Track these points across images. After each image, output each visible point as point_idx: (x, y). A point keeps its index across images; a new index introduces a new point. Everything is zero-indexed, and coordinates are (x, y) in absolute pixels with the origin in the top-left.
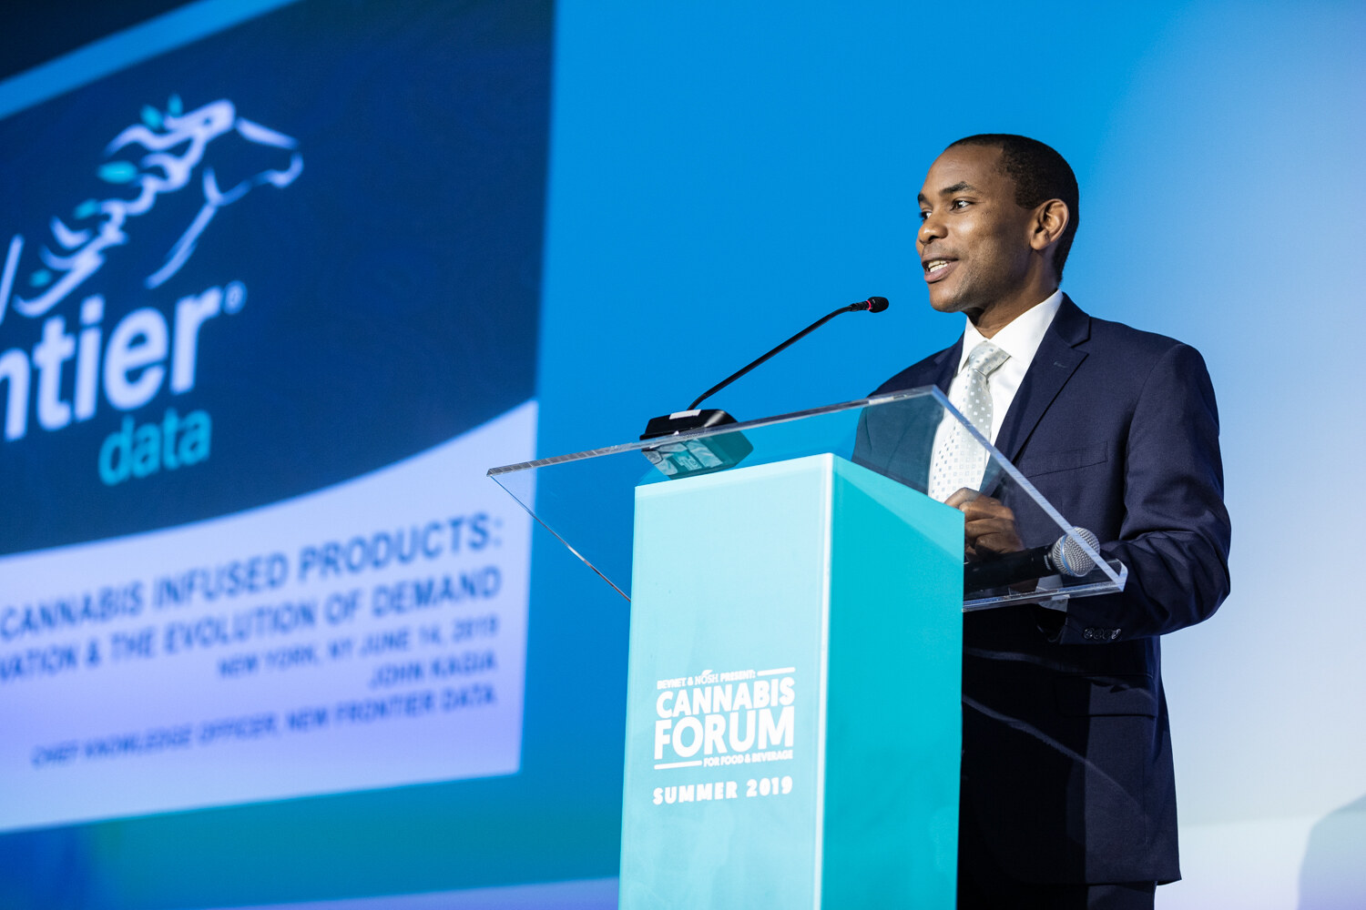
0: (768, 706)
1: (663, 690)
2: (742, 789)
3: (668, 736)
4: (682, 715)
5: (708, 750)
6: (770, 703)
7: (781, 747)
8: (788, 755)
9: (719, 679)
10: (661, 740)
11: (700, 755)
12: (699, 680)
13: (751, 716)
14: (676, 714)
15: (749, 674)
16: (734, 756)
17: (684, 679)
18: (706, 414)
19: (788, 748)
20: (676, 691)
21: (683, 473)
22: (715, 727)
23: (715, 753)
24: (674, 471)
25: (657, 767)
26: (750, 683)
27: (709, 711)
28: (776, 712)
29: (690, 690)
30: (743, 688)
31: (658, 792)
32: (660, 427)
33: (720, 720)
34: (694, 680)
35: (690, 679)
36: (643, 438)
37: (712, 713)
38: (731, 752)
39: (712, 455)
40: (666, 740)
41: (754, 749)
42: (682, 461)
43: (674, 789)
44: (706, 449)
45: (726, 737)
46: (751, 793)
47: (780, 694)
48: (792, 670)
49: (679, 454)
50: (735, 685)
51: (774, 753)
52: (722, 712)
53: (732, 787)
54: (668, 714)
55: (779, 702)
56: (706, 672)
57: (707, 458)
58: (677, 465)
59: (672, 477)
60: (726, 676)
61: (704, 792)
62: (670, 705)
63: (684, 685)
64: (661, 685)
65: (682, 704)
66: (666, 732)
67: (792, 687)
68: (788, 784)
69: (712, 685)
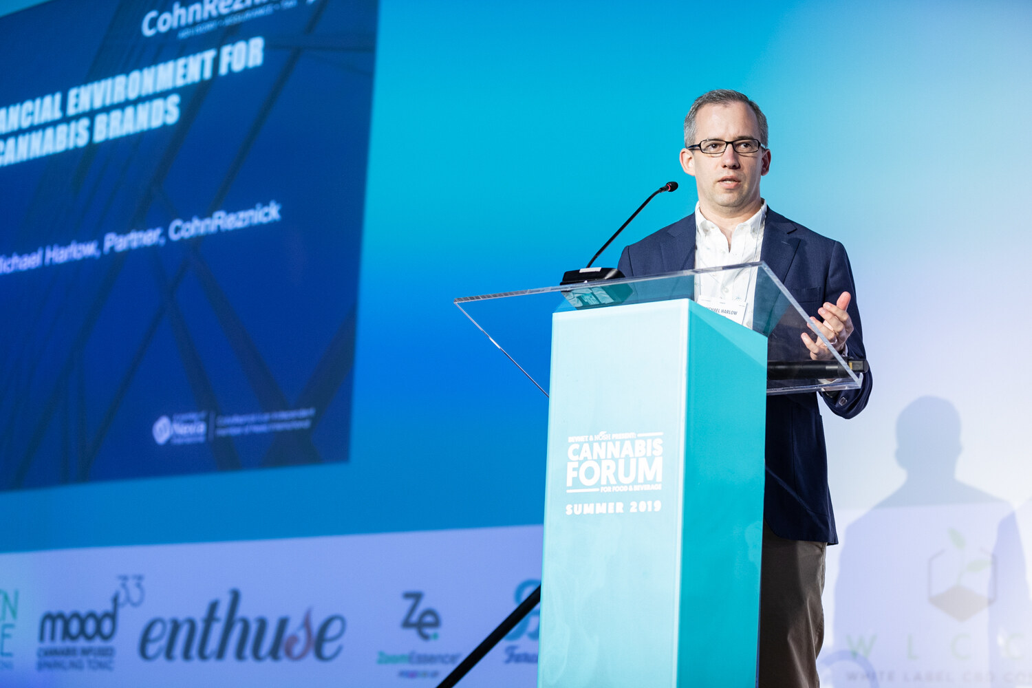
0: (645, 456)
1: (573, 443)
2: (627, 507)
3: (576, 472)
4: (586, 459)
5: (604, 482)
6: (646, 454)
7: (654, 482)
8: (659, 487)
9: (611, 437)
10: (571, 474)
11: (598, 485)
12: (597, 438)
13: (633, 462)
14: (581, 458)
15: (632, 435)
16: (622, 487)
17: (587, 437)
18: (605, 271)
19: (658, 483)
20: (581, 444)
21: (586, 306)
22: (608, 468)
23: (608, 484)
24: (580, 304)
25: (568, 491)
26: (633, 441)
27: (604, 457)
28: (650, 461)
29: (591, 444)
30: (628, 444)
31: (569, 507)
32: (572, 277)
33: (612, 464)
34: (594, 437)
35: (591, 436)
36: (561, 284)
37: (606, 459)
38: (619, 483)
39: (608, 296)
40: (575, 474)
41: (635, 482)
42: (586, 299)
43: (580, 505)
44: (604, 292)
45: (616, 474)
46: (633, 510)
47: (653, 449)
48: (661, 434)
49: (585, 294)
50: (622, 442)
51: (649, 486)
52: (613, 458)
53: (620, 507)
54: (576, 458)
55: (652, 454)
56: (602, 433)
57: (604, 297)
58: (582, 301)
59: (578, 308)
60: (614, 436)
61: (601, 508)
62: (577, 452)
63: (587, 440)
64: (571, 439)
65: (586, 451)
66: (574, 469)
67: (661, 445)
68: (658, 505)
69: (607, 441)
